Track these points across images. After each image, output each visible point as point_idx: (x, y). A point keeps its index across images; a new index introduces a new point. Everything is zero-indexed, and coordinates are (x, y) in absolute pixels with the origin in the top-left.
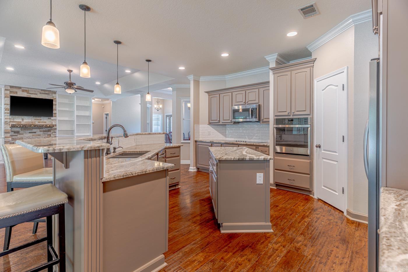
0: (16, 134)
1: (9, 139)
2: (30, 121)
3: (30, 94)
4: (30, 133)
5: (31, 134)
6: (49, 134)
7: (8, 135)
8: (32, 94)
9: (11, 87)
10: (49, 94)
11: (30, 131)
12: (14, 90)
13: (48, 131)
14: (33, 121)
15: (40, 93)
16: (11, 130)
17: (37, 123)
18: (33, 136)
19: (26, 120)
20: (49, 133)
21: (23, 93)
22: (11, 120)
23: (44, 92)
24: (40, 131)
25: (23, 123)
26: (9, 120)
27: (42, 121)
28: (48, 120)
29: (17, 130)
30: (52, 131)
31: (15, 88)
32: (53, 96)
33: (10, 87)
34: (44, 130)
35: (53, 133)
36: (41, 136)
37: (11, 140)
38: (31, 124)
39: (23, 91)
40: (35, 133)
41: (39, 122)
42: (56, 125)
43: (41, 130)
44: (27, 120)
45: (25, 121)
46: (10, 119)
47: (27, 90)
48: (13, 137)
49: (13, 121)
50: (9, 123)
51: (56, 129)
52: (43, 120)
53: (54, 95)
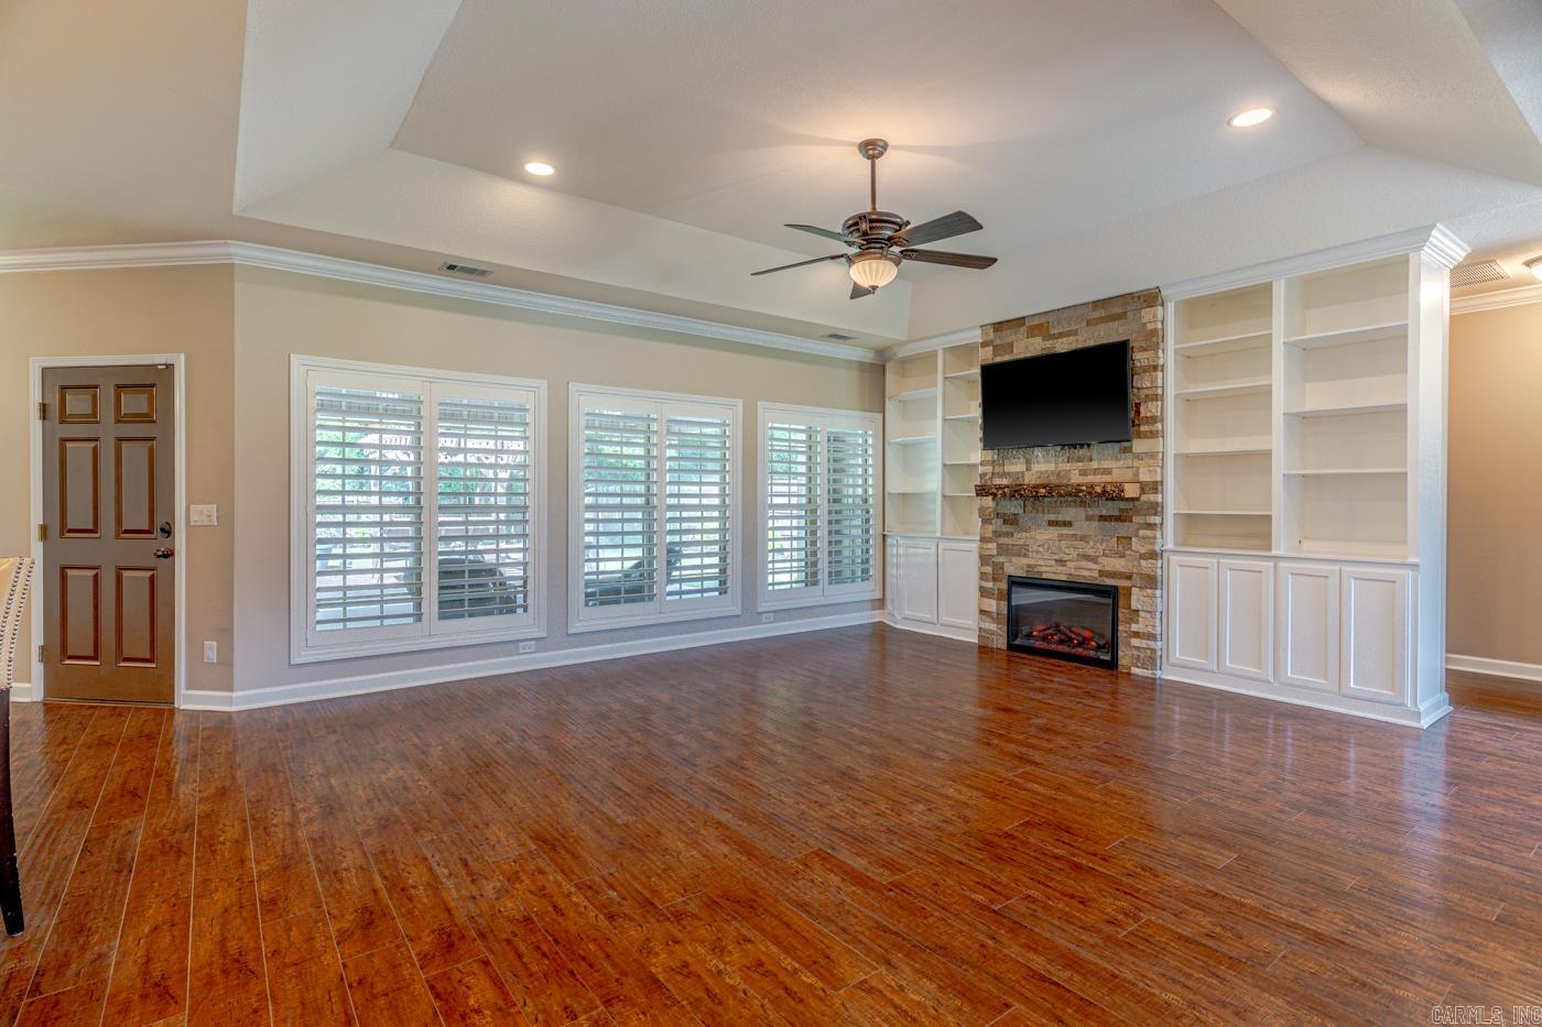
0: (1008, 529)
1: (990, 545)
2: (1052, 467)
3: (1053, 337)
4: (1052, 523)
5: (1054, 532)
6: (1122, 533)
7: (990, 529)
8: (1061, 335)
9: (998, 326)
10: (1123, 315)
11: (1052, 517)
12: (1008, 336)
13: (1118, 519)
14: (1065, 466)
15: (1089, 323)
16: (995, 509)
17: (1076, 479)
18: (1061, 537)
19: (1038, 463)
20: (1123, 529)
21: (1031, 340)
22: (997, 469)
23: (1101, 313)
24: (1088, 518)
25: (1030, 479)
26: (989, 469)
27: (1095, 465)
28: (1118, 460)
29: (1013, 510)
30: (1137, 519)
31: (1010, 328)
32: (1144, 321)
33: (996, 330)
34: (1104, 513)
35: (1142, 533)
36: (1092, 543)
37: (995, 552)
38: (1054, 480)
39: (1032, 332)
40: (1068, 524)
41: (1083, 473)
42: (1155, 487)
43: (1090, 512)
44: (1041, 465)
45: (1036, 468)
46: (993, 462)
47: (1042, 325)
48: (1003, 540)
49: (1001, 470)
50: (991, 478)
51: (1156, 508)
52: (1100, 460)
53: (1146, 314)
